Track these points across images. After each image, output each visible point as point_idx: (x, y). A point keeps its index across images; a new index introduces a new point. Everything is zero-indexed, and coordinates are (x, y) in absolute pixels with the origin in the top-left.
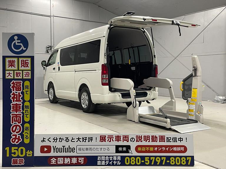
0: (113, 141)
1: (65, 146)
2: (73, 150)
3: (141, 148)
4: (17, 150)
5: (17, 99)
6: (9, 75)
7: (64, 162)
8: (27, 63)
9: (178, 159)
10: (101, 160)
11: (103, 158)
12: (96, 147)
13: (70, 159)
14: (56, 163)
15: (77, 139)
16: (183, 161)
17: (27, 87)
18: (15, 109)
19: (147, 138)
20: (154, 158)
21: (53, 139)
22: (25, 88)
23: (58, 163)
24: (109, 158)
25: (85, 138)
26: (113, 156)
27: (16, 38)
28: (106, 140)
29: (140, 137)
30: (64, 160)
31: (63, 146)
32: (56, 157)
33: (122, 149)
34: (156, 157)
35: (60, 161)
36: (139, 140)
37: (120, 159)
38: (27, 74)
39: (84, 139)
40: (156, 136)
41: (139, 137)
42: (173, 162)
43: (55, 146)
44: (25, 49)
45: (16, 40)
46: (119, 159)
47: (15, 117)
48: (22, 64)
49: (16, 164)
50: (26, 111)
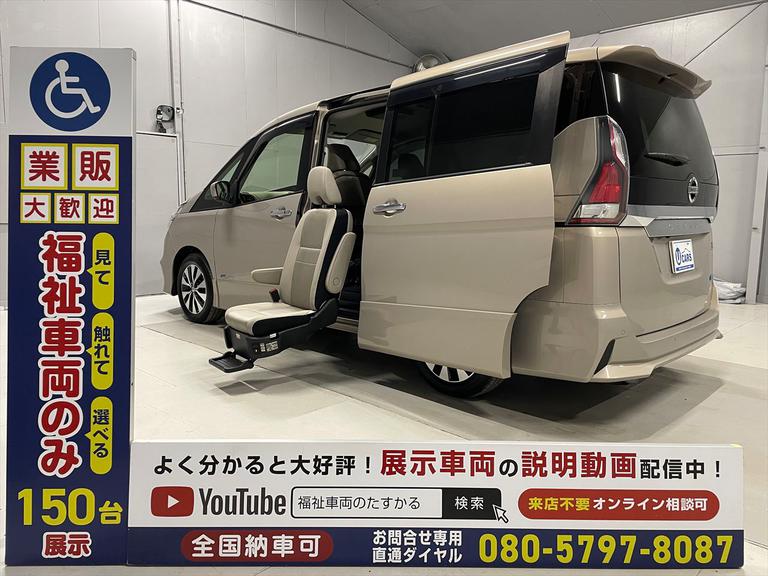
0: (433, 471)
1: (247, 490)
2: (277, 505)
3: (543, 502)
4: (65, 499)
5: (63, 302)
6: (35, 208)
7: (243, 549)
8: (105, 165)
9: (683, 544)
10: (386, 545)
11: (395, 537)
12: (366, 494)
13: (266, 539)
14: (212, 555)
15: (293, 461)
16: (701, 549)
17: (103, 256)
18: (55, 342)
19: (563, 463)
20: (590, 539)
21: (202, 462)
22: (95, 260)
23: (221, 554)
24: (418, 538)
25: (323, 457)
26: (432, 530)
27: (62, 66)
28: (408, 469)
29: (539, 459)
30: (244, 542)
31: (237, 490)
32: (214, 533)
33: (469, 504)
34: (597, 534)
35: (227, 548)
36: (533, 469)
37: (460, 540)
38: (105, 207)
39: (322, 464)
40: (599, 454)
41: (535, 459)
42: (662, 555)
43: (210, 491)
44: (98, 109)
45: (62, 74)
46: (456, 540)
47: (53, 371)
48: (87, 169)
49: (59, 555)
50: (99, 347)
